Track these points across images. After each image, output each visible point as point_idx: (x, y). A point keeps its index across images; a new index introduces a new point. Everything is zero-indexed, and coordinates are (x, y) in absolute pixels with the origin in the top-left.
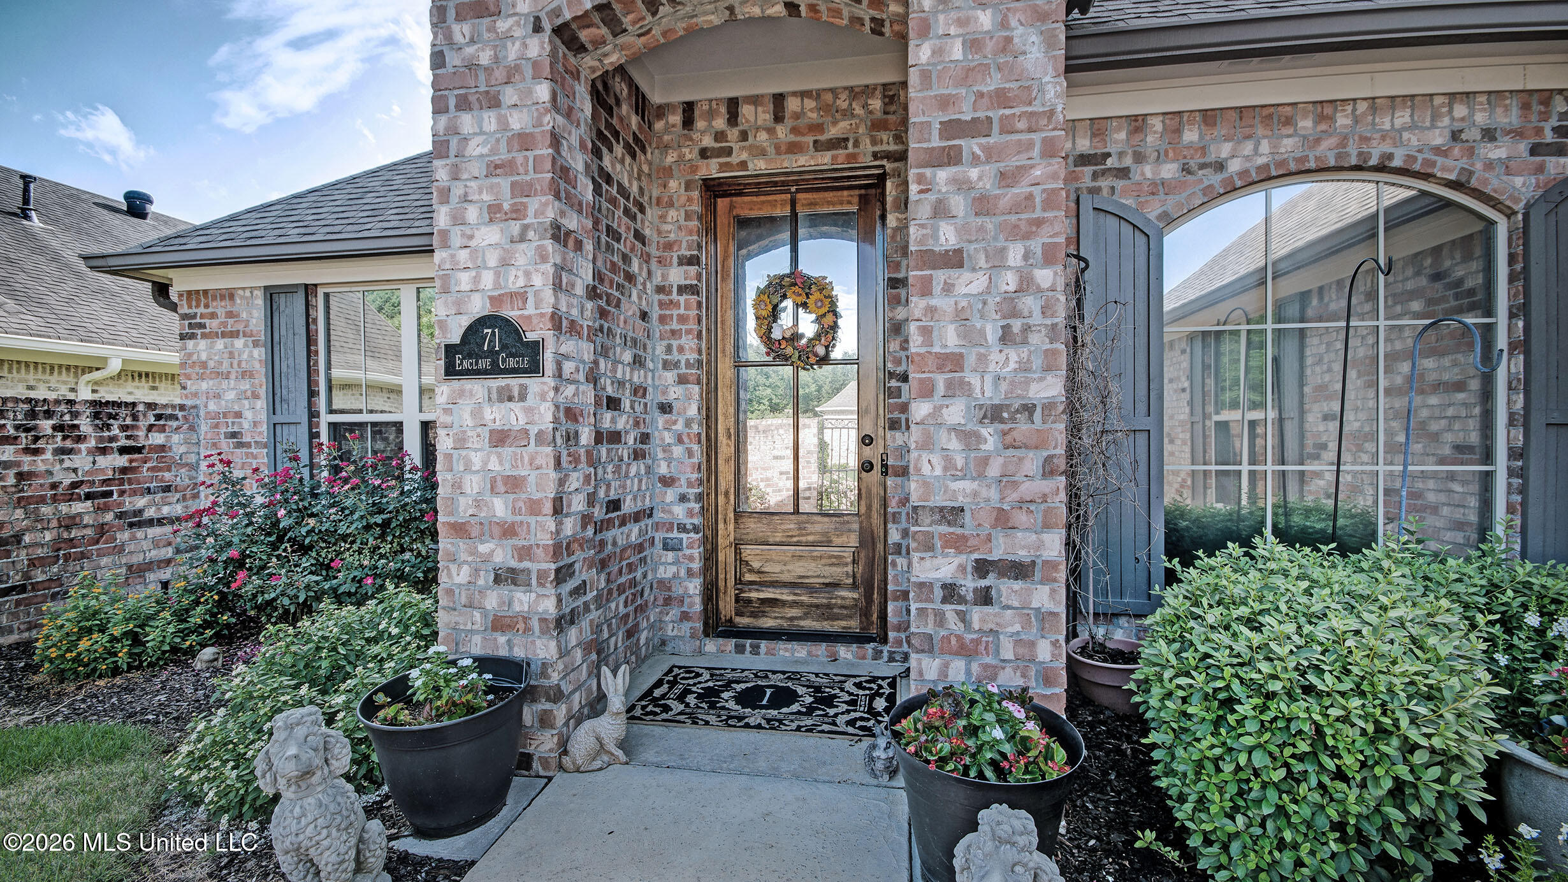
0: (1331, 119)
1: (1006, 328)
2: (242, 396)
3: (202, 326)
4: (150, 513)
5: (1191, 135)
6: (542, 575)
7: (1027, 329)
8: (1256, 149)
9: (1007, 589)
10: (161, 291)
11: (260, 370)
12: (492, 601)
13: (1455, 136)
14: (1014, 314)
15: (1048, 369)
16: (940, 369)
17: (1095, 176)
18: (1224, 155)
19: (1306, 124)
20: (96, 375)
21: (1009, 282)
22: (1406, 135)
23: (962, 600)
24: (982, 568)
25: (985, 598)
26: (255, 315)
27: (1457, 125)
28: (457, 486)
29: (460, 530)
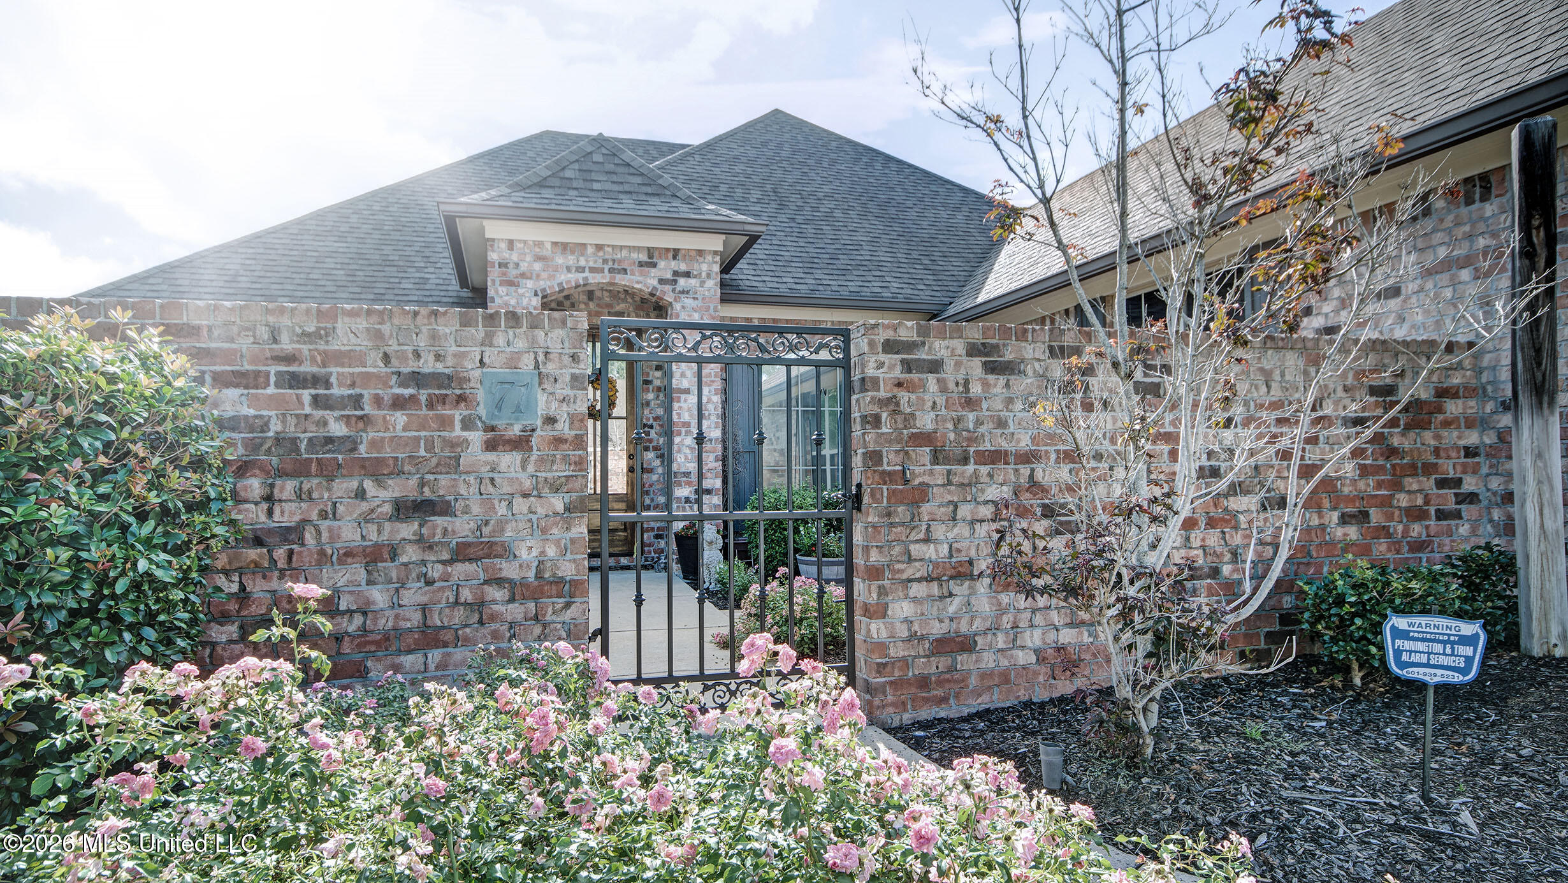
9: (704, 498)
15: (716, 428)
16: (683, 427)
23: (691, 502)
24: (697, 491)
25: (697, 501)
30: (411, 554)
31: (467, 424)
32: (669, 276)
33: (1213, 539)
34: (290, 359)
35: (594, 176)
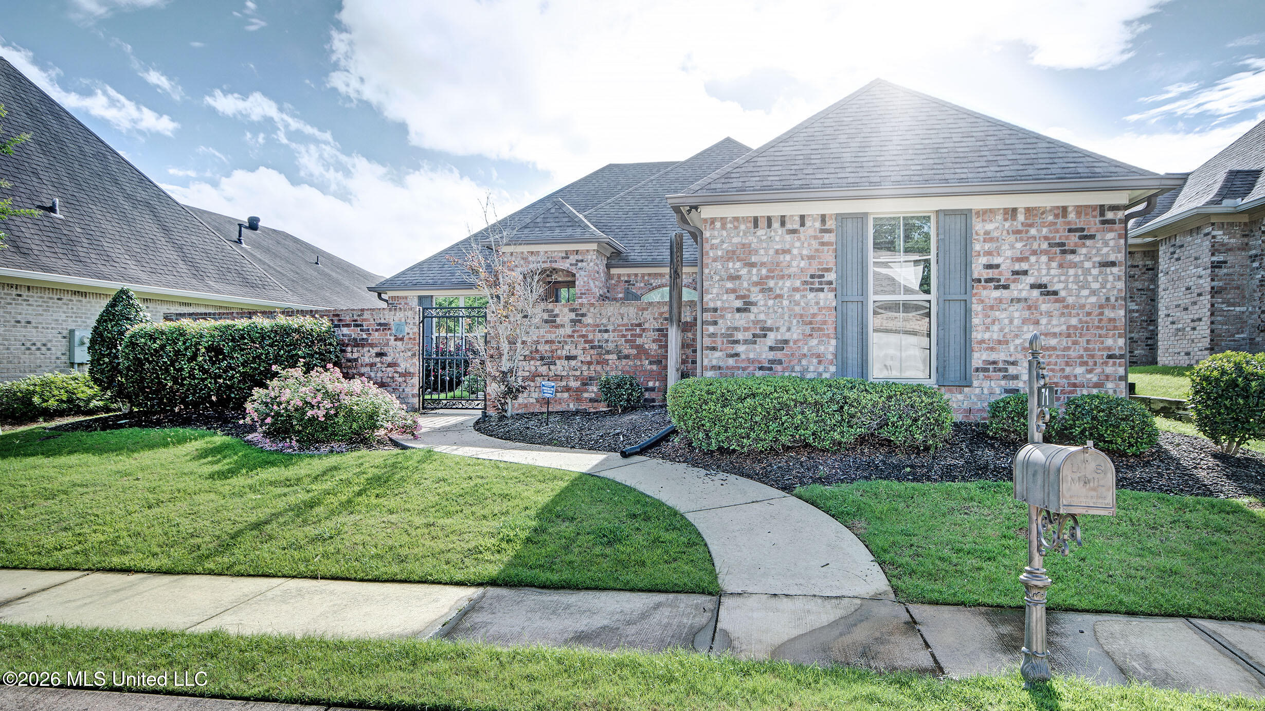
10: (379, 295)
17: (628, 285)
26: (414, 304)
30: (379, 365)
31: (391, 335)
32: (574, 262)
33: (599, 368)
34: (356, 321)
35: (548, 220)
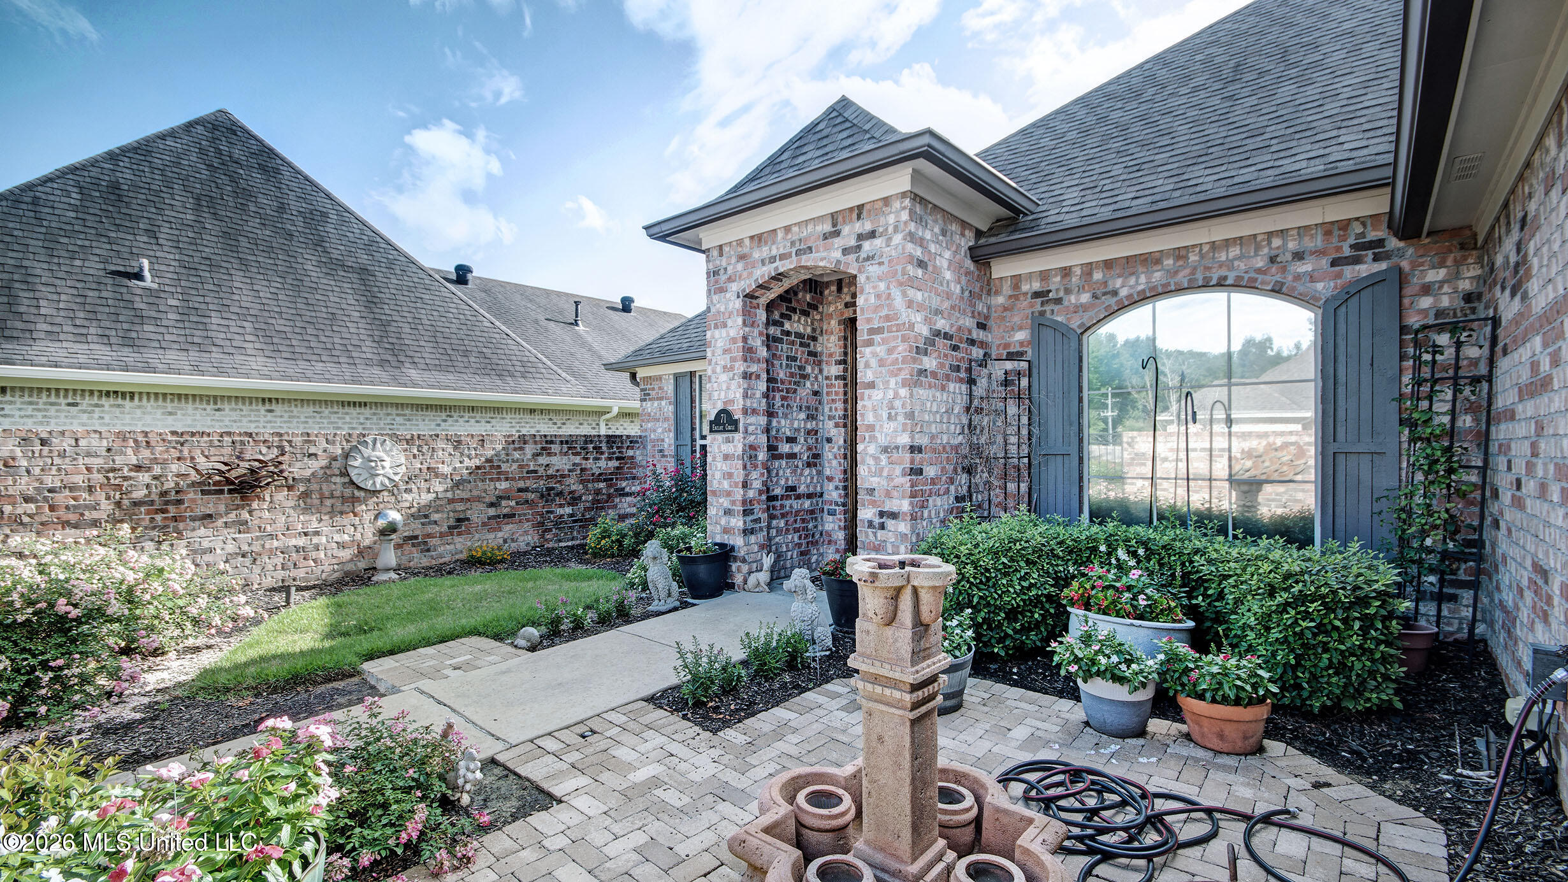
0: (1186, 258)
1: (890, 414)
2: (665, 431)
3: (649, 394)
4: (627, 490)
5: (1098, 276)
6: (739, 511)
7: (896, 414)
8: (1137, 281)
9: (890, 523)
10: (633, 376)
11: (672, 416)
12: (723, 522)
13: (1273, 260)
14: (892, 408)
15: (904, 431)
16: (867, 431)
17: (1042, 304)
18: (1118, 286)
19: (1169, 262)
20: (608, 416)
21: (891, 394)
22: (1236, 263)
23: (874, 527)
24: (882, 514)
25: (882, 527)
26: (669, 388)
27: (1274, 253)
28: (713, 476)
29: (714, 493)
32: (853, 242)
